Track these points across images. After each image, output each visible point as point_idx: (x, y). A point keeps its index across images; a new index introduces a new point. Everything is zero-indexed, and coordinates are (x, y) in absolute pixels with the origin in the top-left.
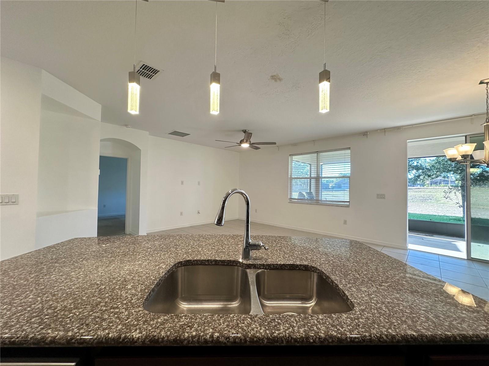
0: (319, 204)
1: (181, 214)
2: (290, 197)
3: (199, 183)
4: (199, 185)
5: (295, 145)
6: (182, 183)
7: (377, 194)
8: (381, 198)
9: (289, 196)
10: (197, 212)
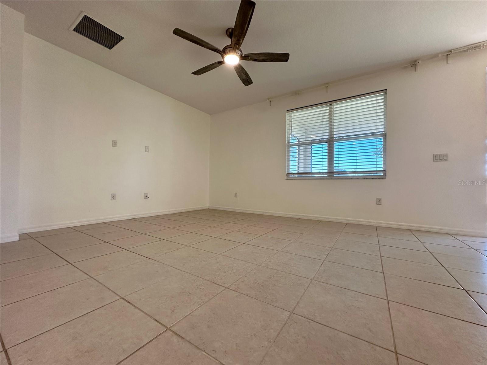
0: (333, 178)
1: (113, 197)
2: (288, 171)
3: (147, 150)
4: (148, 152)
5: (297, 93)
6: (115, 144)
7: (434, 155)
8: (441, 160)
9: (286, 170)
10: (143, 196)
